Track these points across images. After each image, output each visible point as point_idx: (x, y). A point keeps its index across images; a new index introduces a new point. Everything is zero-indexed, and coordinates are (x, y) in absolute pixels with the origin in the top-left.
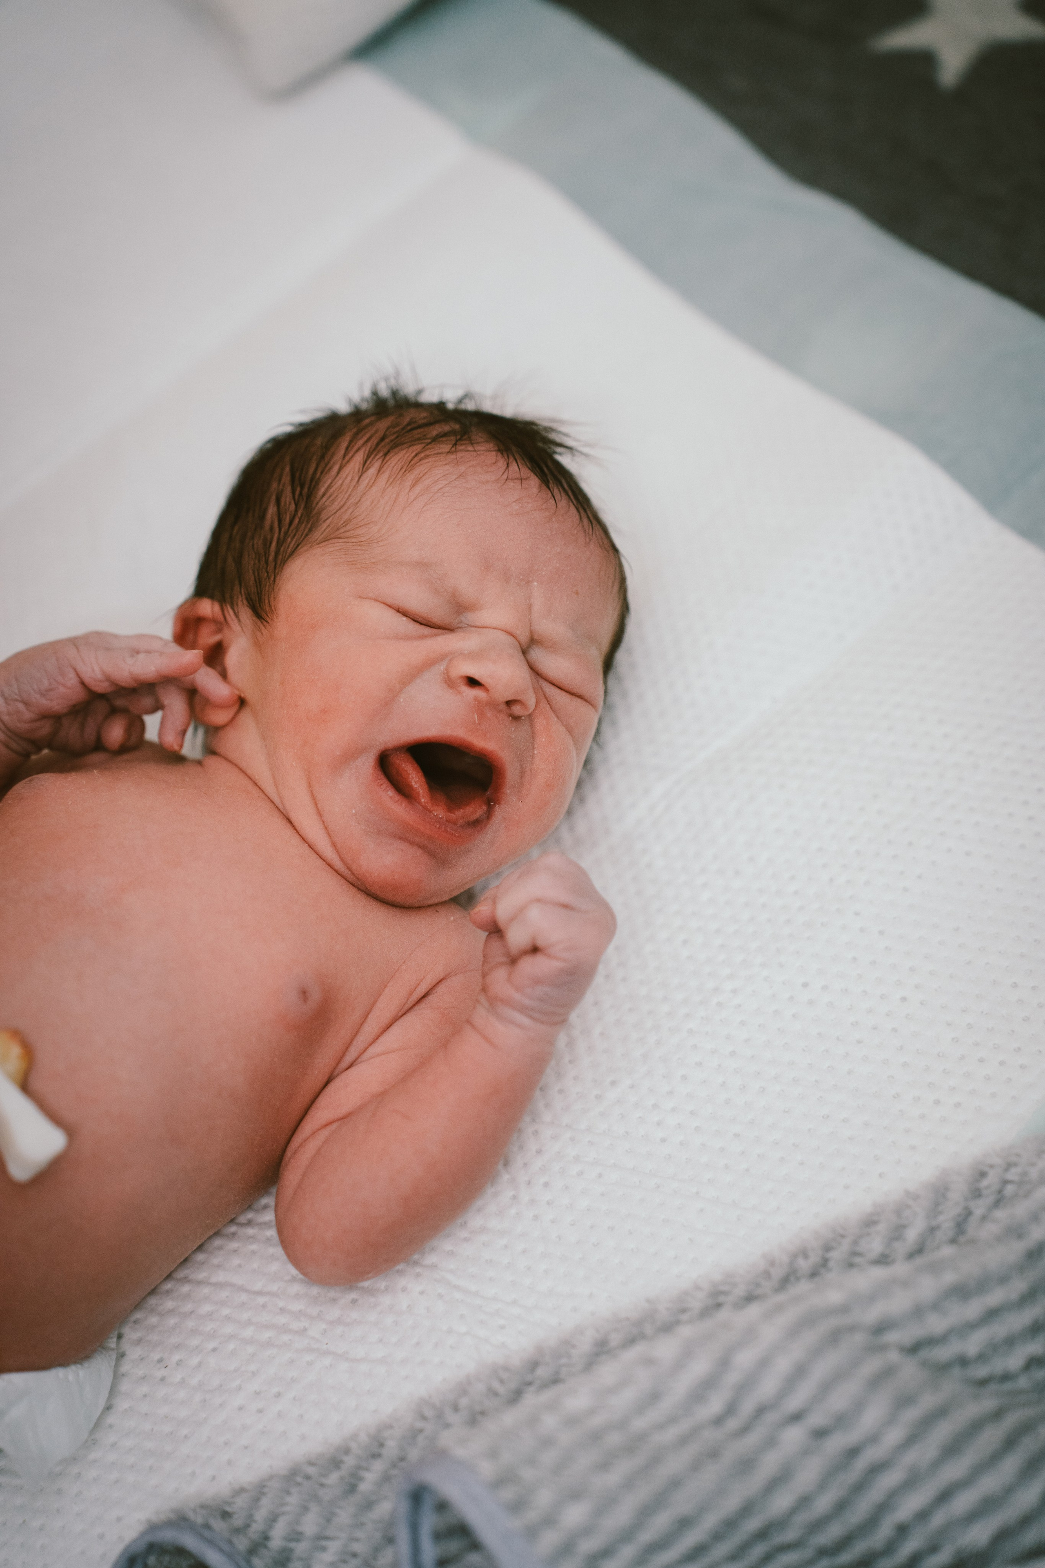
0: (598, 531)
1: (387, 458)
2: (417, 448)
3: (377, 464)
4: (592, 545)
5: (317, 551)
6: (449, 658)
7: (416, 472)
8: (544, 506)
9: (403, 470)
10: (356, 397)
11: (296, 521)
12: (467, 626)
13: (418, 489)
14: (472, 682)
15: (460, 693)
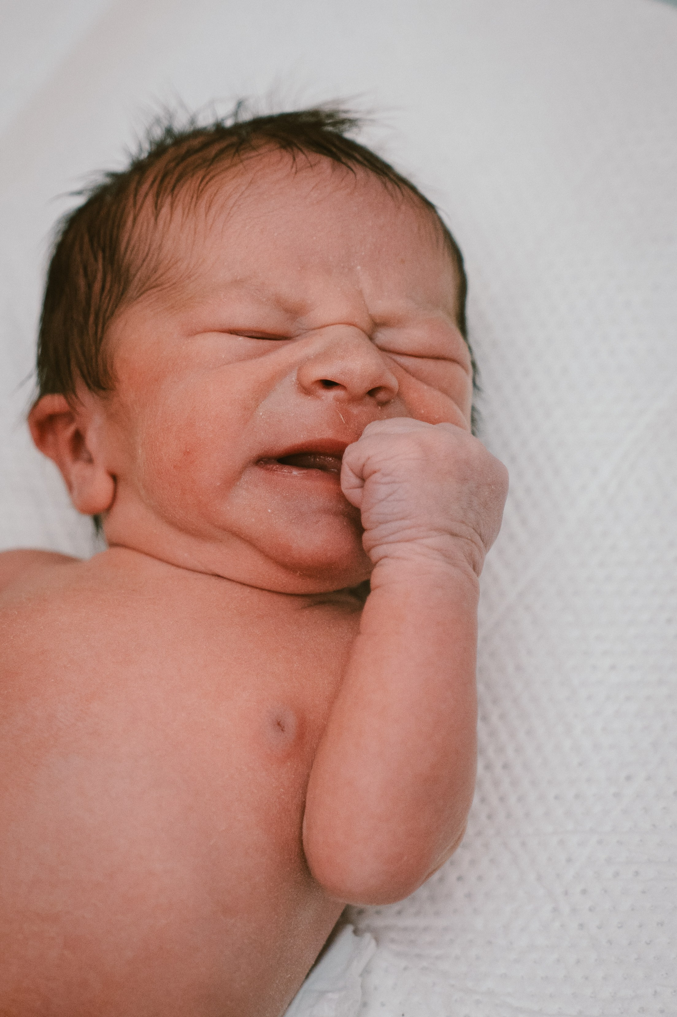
0: (407, 191)
1: (175, 192)
2: (200, 173)
3: (168, 200)
4: (403, 207)
5: (137, 307)
6: (297, 368)
7: (206, 197)
8: (343, 184)
9: (194, 199)
10: (134, 149)
11: (108, 285)
12: (305, 331)
13: (213, 212)
14: (328, 384)
15: (318, 397)
